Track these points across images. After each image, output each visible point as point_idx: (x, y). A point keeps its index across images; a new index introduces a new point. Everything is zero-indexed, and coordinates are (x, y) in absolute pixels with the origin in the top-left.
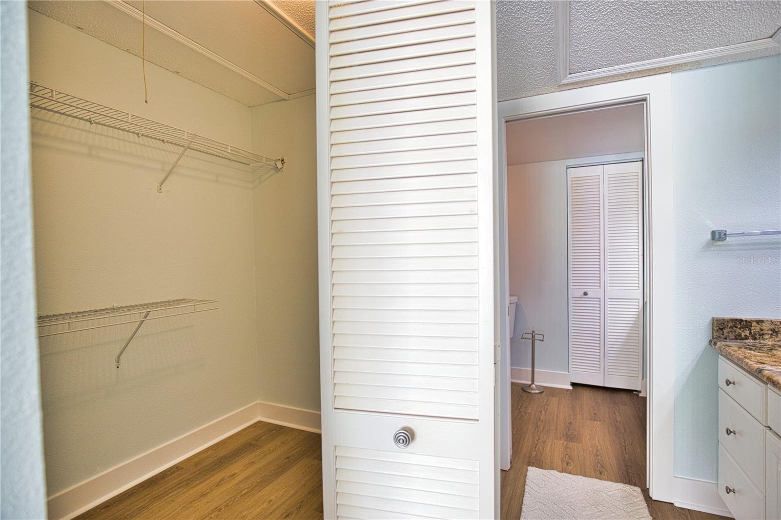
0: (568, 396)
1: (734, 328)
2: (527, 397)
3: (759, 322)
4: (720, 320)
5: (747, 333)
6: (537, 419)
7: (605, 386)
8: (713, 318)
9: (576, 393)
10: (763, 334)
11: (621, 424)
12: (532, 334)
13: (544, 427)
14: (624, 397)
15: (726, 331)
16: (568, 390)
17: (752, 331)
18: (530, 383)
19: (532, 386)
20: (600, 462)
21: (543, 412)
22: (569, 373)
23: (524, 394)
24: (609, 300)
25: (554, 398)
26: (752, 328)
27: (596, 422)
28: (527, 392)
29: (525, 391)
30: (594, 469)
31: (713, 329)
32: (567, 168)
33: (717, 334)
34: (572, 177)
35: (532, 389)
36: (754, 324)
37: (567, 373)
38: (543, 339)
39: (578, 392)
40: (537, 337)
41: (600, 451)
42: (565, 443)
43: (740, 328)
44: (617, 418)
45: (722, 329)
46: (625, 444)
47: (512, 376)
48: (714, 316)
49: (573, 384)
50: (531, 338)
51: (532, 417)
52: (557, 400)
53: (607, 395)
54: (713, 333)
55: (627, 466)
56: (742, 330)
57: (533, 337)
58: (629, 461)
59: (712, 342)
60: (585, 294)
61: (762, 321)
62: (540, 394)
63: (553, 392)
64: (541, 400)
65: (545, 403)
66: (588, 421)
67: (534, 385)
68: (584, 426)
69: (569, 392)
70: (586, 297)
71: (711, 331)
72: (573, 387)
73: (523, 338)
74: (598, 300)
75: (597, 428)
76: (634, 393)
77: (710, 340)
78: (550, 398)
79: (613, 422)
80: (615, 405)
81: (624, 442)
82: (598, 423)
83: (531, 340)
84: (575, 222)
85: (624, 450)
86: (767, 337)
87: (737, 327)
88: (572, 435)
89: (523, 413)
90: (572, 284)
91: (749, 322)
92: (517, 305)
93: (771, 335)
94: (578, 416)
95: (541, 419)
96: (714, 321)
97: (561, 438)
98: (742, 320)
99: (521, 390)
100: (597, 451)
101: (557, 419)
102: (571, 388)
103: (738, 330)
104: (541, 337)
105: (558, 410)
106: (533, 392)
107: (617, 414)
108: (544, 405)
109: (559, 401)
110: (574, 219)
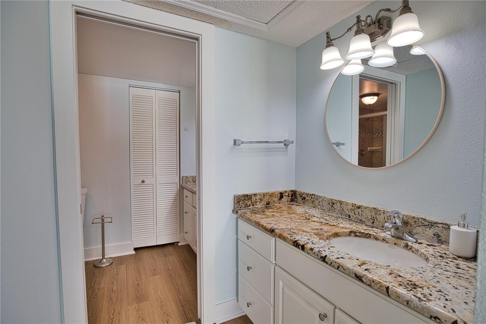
0: (133, 260)
1: (244, 201)
2: (99, 273)
3: (255, 195)
4: (238, 196)
5: (250, 203)
6: (110, 292)
7: (158, 244)
8: (234, 195)
9: (138, 255)
10: (256, 202)
11: (172, 271)
12: (102, 219)
13: (117, 297)
14: (170, 248)
15: (241, 203)
16: (132, 255)
17: (252, 201)
18: (101, 258)
19: (103, 261)
20: (165, 312)
21: (115, 283)
22: (132, 242)
23: (96, 271)
24: (159, 185)
25: (122, 266)
26: (252, 199)
27: (156, 276)
28: (98, 267)
29: (96, 267)
30: (162, 321)
31: (234, 203)
32: (129, 87)
33: (237, 205)
34: (133, 94)
35: (103, 264)
36: (253, 196)
37: (131, 242)
38: (112, 221)
39: (139, 255)
40: (106, 220)
41: (164, 301)
42: (137, 306)
43: (247, 200)
44: (169, 268)
45: (239, 202)
46: (178, 287)
47: (86, 256)
48: (234, 194)
49: (136, 249)
50: (101, 221)
51: (106, 292)
52: (125, 267)
53: (159, 250)
54: (234, 205)
55: (183, 306)
56: (248, 201)
57: (103, 220)
58: (183, 301)
59: (235, 211)
60: (143, 182)
61: (256, 194)
62: (110, 266)
63: (120, 260)
64: (112, 271)
65: (115, 273)
66: (151, 277)
67: (104, 260)
68: (148, 284)
69: (133, 257)
70: (143, 184)
71: (233, 203)
72: (135, 252)
73: (94, 223)
74: (152, 185)
75: (157, 282)
76: (175, 244)
77: (233, 210)
78: (119, 266)
79: (167, 271)
80: (165, 257)
81: (177, 286)
82: (158, 276)
83: (101, 224)
84: (135, 128)
85: (178, 293)
86: (258, 203)
87: (245, 200)
88: (140, 295)
89: (97, 290)
90: (133, 175)
91: (251, 196)
92: (86, 195)
93: (260, 202)
94: (143, 275)
95: (114, 291)
96: (235, 197)
97: (132, 303)
98: (248, 195)
99: (93, 267)
100: (161, 302)
101: (127, 286)
102: (134, 252)
103: (246, 201)
104: (110, 220)
105: (127, 276)
106: (104, 266)
107: (168, 264)
108: (114, 275)
109: (126, 267)
110: (135, 126)
